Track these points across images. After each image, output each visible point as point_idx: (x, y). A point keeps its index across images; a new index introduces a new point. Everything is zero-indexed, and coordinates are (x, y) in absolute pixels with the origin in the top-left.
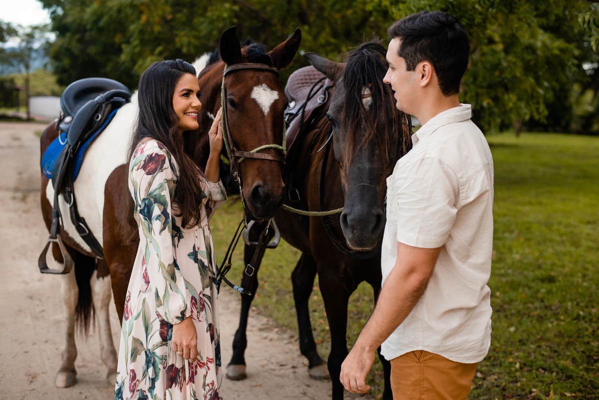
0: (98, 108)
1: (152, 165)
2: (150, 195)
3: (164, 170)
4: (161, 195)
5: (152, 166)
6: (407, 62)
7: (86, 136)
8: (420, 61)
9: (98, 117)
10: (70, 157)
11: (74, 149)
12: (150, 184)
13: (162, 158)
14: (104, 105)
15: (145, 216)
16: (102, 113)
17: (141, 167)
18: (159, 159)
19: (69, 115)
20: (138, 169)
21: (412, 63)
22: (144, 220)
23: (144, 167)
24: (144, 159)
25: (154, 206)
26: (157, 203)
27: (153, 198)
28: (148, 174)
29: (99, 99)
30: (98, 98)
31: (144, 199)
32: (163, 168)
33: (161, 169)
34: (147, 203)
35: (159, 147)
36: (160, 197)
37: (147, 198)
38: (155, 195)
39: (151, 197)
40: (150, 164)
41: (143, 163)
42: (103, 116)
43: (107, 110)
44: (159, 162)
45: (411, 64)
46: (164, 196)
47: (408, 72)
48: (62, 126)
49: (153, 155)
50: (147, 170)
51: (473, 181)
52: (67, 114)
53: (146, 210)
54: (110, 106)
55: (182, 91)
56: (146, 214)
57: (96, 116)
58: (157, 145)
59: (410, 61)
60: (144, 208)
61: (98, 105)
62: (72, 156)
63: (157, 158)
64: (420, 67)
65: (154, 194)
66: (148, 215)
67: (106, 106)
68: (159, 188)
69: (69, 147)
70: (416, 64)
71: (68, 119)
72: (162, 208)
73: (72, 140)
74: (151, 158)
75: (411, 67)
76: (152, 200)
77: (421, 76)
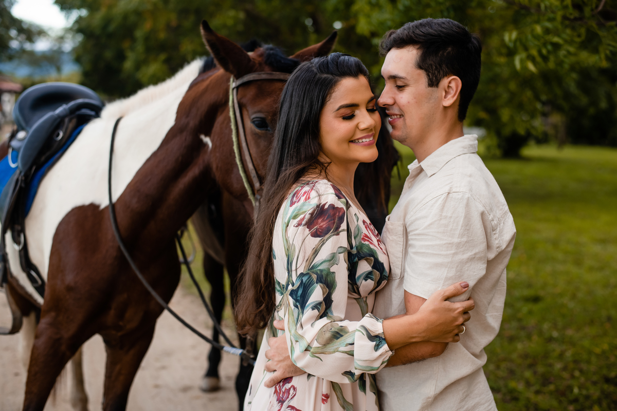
0: (58, 123)
1: (322, 221)
2: (312, 268)
3: (341, 233)
4: (330, 272)
5: (322, 223)
6: (428, 75)
7: (43, 158)
8: (446, 75)
9: (58, 135)
10: (21, 187)
11: (26, 176)
12: (316, 252)
13: (339, 212)
14: (67, 120)
15: (296, 300)
16: (64, 129)
17: (304, 222)
18: (334, 214)
19: (23, 129)
20: (299, 225)
21: (436, 77)
22: (293, 307)
23: (309, 224)
24: (310, 212)
25: (315, 287)
26: (321, 282)
27: (317, 274)
28: (315, 235)
29: (62, 112)
30: (60, 110)
31: (302, 275)
32: (340, 230)
33: (337, 232)
34: (304, 281)
35: (337, 196)
36: (327, 275)
37: (307, 274)
38: (321, 271)
39: (313, 272)
40: (320, 220)
41: (308, 216)
42: (65, 134)
43: (71, 126)
44: (334, 220)
45: (434, 78)
46: (334, 272)
47: (430, 88)
48: (14, 143)
49: (326, 207)
50: (314, 230)
51: (502, 224)
52: (20, 128)
53: (300, 292)
54: (74, 121)
55: (339, 109)
56: (299, 298)
57: (56, 133)
58: (333, 192)
59: (433, 74)
60: (298, 288)
61: (59, 120)
62: (23, 185)
63: (331, 212)
64: (445, 82)
65: (319, 268)
66: (301, 299)
67: (70, 121)
68: (330, 261)
69: (21, 173)
70: (440, 79)
71: (21, 135)
72: (326, 291)
73: (24, 164)
74: (320, 211)
75: (433, 83)
76: (314, 277)
77: (444, 94)
